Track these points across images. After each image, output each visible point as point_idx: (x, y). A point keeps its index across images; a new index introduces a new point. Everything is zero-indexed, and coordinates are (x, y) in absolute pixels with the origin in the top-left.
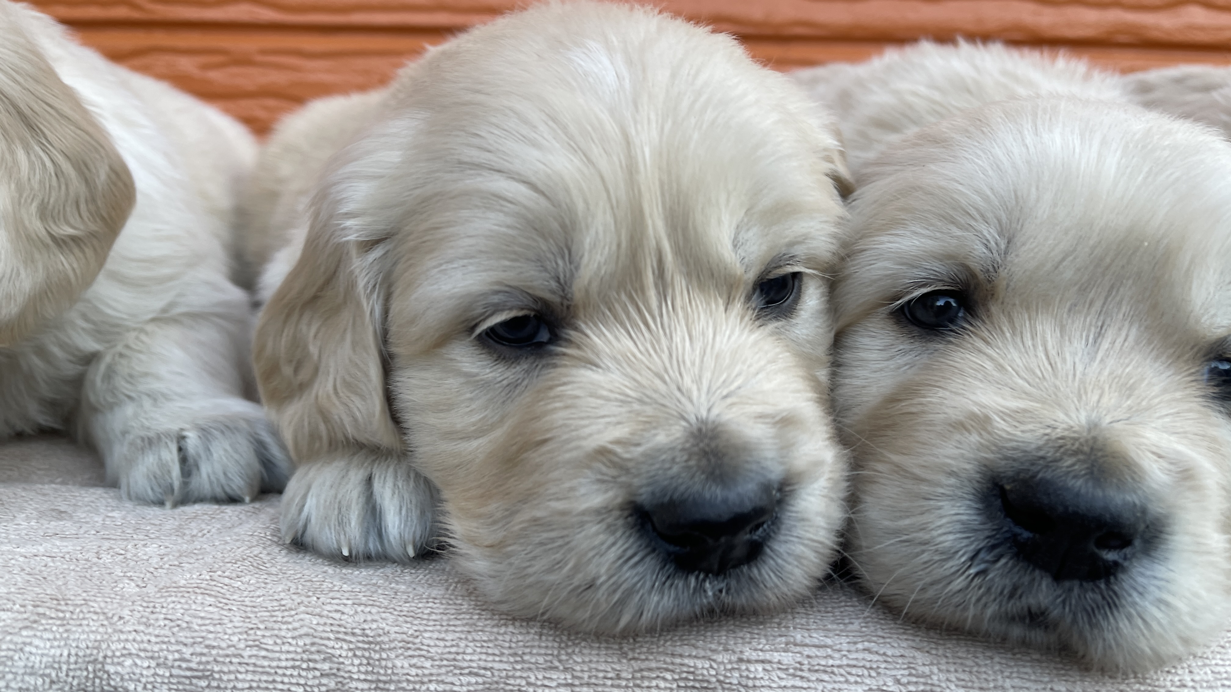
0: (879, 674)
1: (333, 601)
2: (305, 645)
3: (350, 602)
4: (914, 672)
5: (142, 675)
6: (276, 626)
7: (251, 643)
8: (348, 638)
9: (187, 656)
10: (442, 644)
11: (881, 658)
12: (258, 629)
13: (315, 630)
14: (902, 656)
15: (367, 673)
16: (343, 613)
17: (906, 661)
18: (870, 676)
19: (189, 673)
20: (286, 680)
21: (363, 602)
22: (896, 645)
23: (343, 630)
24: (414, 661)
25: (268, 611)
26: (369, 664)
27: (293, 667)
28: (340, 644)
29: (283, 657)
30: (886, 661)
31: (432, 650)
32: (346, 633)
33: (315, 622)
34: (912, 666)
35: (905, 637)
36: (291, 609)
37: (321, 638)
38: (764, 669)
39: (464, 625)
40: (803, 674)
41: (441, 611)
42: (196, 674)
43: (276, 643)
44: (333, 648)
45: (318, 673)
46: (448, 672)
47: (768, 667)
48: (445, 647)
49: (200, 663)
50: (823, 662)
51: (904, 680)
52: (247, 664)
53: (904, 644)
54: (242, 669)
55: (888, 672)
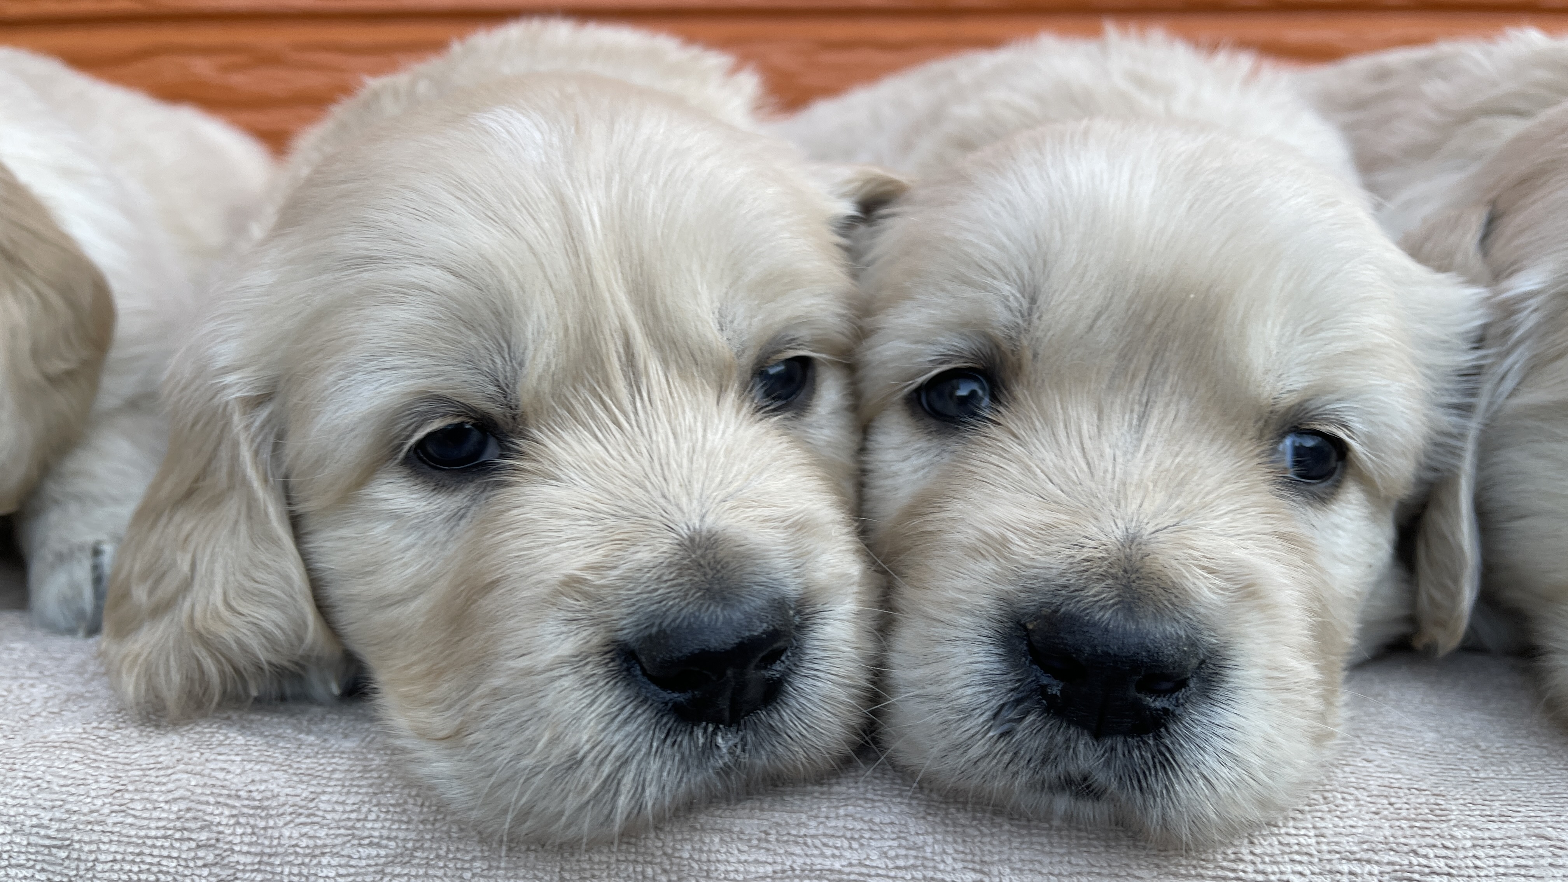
0: (862, 845)
1: (220, 757)
2: (180, 811)
3: (238, 758)
6: (148, 788)
7: (116, 808)
8: (230, 802)
9: (45, 822)
10: (340, 808)
12: (127, 790)
13: (193, 793)
14: (892, 823)
15: (250, 844)
16: (229, 772)
17: (896, 830)
20: (156, 852)
21: (253, 758)
22: (886, 810)
23: (226, 792)
24: (305, 830)
25: (142, 770)
26: (253, 833)
27: (165, 837)
28: (220, 809)
29: (153, 824)
30: (871, 830)
31: (329, 816)
32: (229, 796)
33: (193, 783)
34: (903, 835)
35: (899, 800)
36: (168, 768)
37: (200, 803)
39: (371, 786)
41: (346, 768)
43: (145, 809)
44: (212, 814)
45: (193, 845)
46: (344, 843)
48: (344, 812)
49: (58, 830)
52: (112, 832)
53: (896, 810)
54: (106, 839)
55: (873, 843)
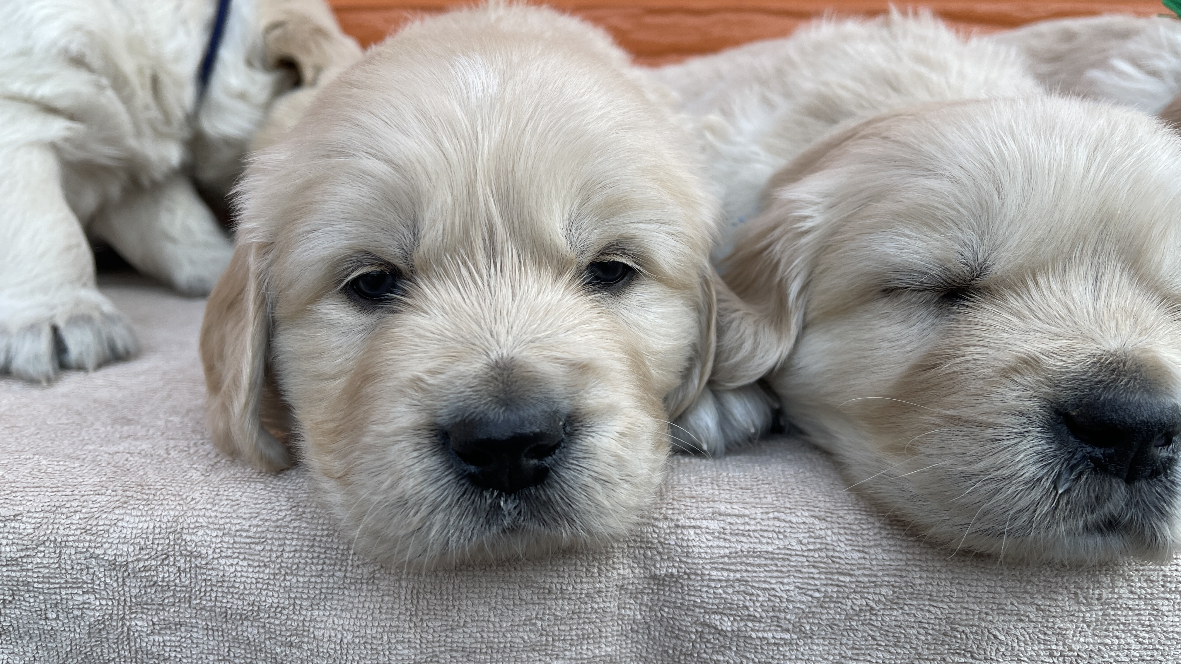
4: (812, 534)
5: (211, 541)
11: (787, 525)
18: (778, 538)
19: (248, 540)
38: (695, 533)
40: (726, 537)
42: (253, 540)
47: (699, 531)
50: (742, 528)
51: (805, 541)
